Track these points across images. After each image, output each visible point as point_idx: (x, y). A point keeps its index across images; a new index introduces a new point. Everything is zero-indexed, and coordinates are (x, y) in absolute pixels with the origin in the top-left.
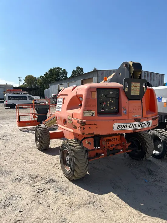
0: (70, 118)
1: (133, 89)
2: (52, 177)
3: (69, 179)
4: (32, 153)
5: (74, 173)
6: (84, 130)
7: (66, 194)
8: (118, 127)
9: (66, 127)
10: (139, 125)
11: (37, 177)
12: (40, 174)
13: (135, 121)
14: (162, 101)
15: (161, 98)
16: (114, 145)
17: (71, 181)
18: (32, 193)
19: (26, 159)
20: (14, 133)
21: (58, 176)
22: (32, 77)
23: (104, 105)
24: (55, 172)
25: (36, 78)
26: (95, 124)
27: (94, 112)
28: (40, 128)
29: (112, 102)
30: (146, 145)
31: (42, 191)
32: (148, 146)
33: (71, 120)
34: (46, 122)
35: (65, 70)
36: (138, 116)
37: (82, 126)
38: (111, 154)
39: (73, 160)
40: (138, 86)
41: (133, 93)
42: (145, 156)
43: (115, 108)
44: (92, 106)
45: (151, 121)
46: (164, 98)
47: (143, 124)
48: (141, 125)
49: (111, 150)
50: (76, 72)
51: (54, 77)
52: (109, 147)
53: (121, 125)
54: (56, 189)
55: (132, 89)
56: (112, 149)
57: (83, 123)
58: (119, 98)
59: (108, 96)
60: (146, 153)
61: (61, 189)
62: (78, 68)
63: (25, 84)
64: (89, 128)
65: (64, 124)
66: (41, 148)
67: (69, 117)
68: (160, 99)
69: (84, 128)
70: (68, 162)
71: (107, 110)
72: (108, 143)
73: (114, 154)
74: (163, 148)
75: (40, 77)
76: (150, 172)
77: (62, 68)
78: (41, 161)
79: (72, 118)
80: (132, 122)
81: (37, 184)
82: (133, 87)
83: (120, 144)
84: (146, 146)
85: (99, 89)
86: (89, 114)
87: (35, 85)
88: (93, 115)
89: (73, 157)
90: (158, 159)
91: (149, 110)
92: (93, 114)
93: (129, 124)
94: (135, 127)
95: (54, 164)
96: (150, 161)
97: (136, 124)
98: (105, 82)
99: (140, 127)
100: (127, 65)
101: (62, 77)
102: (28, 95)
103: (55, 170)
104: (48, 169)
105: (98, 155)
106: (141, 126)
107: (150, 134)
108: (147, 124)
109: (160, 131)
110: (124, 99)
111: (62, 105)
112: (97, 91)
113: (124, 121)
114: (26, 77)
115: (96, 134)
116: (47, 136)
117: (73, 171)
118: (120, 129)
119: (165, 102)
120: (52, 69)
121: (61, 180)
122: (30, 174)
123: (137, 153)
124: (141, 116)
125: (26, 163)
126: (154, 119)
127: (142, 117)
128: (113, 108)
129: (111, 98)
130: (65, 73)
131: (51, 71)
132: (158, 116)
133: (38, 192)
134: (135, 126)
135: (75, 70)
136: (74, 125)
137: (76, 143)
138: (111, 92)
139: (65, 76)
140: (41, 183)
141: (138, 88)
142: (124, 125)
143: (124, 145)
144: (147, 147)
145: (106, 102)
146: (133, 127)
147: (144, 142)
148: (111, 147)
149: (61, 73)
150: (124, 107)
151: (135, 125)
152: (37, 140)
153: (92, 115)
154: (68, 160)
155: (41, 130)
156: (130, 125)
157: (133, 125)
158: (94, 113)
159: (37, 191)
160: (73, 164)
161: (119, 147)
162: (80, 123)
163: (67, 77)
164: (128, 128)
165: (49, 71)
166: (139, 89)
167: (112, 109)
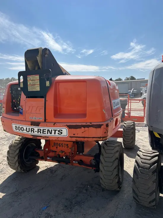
1: (30, 84)
10: (38, 131)
23: (16, 103)
40: (37, 80)
41: (30, 89)
47: (46, 131)
48: (42, 132)
53: (17, 126)
55: (28, 83)
59: (17, 93)
71: (17, 108)
72: (57, 148)
80: (28, 125)
82: (31, 82)
93: (26, 127)
94: (34, 132)
97: (34, 129)
99: (42, 134)
108: (53, 131)
118: (18, 130)
127: (45, 121)
138: (19, 89)
141: (37, 82)
146: (31, 132)
150: (21, 106)
157: (29, 128)
164: (25, 131)
166: (39, 83)
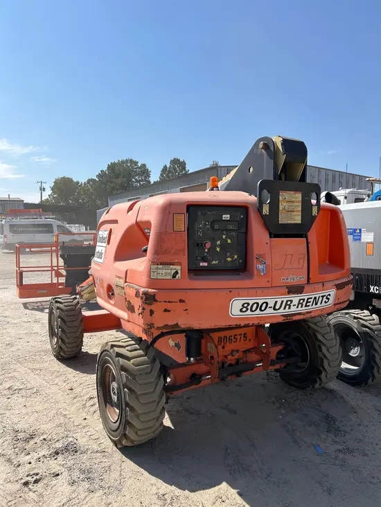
0: (121, 282)
1: (284, 209)
2: (74, 435)
3: (115, 443)
4: (38, 366)
5: (125, 429)
6: (151, 315)
7: (101, 491)
8: (245, 307)
9: (114, 305)
10: (299, 303)
11: (32, 437)
12: (42, 427)
13: (289, 293)
14: (362, 241)
15: (360, 232)
16: (237, 351)
17: (120, 449)
18: (9, 485)
19: (17, 385)
20: (8, 312)
21: (89, 433)
22: (70, 180)
23: (206, 250)
24: (84, 423)
25: (78, 183)
26: (181, 301)
27: (178, 268)
28: (59, 305)
29: (229, 241)
30: (321, 351)
31: (36, 482)
32: (326, 353)
33: (123, 288)
34: (83, 289)
35: (144, 165)
36: (299, 278)
37: (146, 306)
38: (231, 374)
39: (123, 396)
40: (298, 202)
41: (283, 219)
42: (318, 380)
43: (236, 257)
44: (173, 251)
45: (333, 292)
46: (367, 231)
47: (312, 300)
48: (304, 303)
49: (230, 365)
50: (169, 171)
51: (119, 181)
52: (226, 356)
53: (251, 302)
54: (76, 474)
55: (281, 207)
56: (233, 362)
57: (149, 299)
58: (246, 233)
59: (216, 226)
60: (321, 372)
61: (87, 474)
62: (175, 162)
63: (54, 198)
64: (166, 310)
65: (109, 297)
66: (62, 354)
67: (117, 279)
68: (357, 234)
69: (152, 312)
70: (115, 398)
71: (214, 262)
72: (223, 347)
73: (238, 374)
74: (366, 356)
75: (89, 181)
76: (330, 424)
77: (137, 162)
78: (54, 389)
79: (126, 282)
80: (282, 295)
81: (29, 457)
82: (285, 204)
83: (256, 349)
84: (320, 355)
85: (192, 208)
86: (165, 273)
87: (76, 200)
88: (177, 277)
89: (125, 386)
90: (353, 385)
91: (327, 262)
92: (177, 273)
93: (274, 301)
94: (289, 308)
95: (85, 398)
96: (331, 391)
97: (291, 301)
98: (212, 190)
99: (304, 308)
100: (268, 145)
101: (139, 181)
102: (55, 223)
103: (84, 415)
104: (67, 412)
105: (195, 378)
106: (306, 306)
107: (331, 322)
108: (321, 298)
109: (358, 316)
110: (258, 234)
111: (106, 247)
112: (187, 211)
113: (259, 291)
114: (55, 182)
115: (183, 326)
116: (75, 324)
117: (125, 423)
118: (249, 312)
119: (369, 241)
120: (115, 163)
121: (95, 447)
122: (16, 427)
123: (300, 371)
124: (303, 280)
125: (16, 395)
126: (339, 287)
127: (308, 282)
128: (232, 258)
129: (224, 232)
130: (145, 172)
131: (112, 167)
132: (352, 277)
133: (26, 484)
134: (290, 306)
135: (168, 166)
136: (129, 303)
137: (136, 350)
138: (226, 217)
139: (145, 180)
140: (41, 454)
141: (298, 206)
142: (260, 302)
143: (264, 351)
144: (325, 356)
145: (213, 240)
146: (285, 308)
147: (317, 343)
148: (230, 357)
149: (136, 172)
150: (260, 256)
151: (289, 303)
152: (52, 333)
153: (174, 276)
154: (114, 393)
155: (61, 310)
156: (276, 302)
157: (282, 302)
158: (179, 272)
159: (23, 481)
160: (124, 406)
161: (253, 357)
162: (142, 298)
163: (149, 182)
164: (269, 311)
165: (109, 167)
166: (300, 209)
167: (229, 259)
